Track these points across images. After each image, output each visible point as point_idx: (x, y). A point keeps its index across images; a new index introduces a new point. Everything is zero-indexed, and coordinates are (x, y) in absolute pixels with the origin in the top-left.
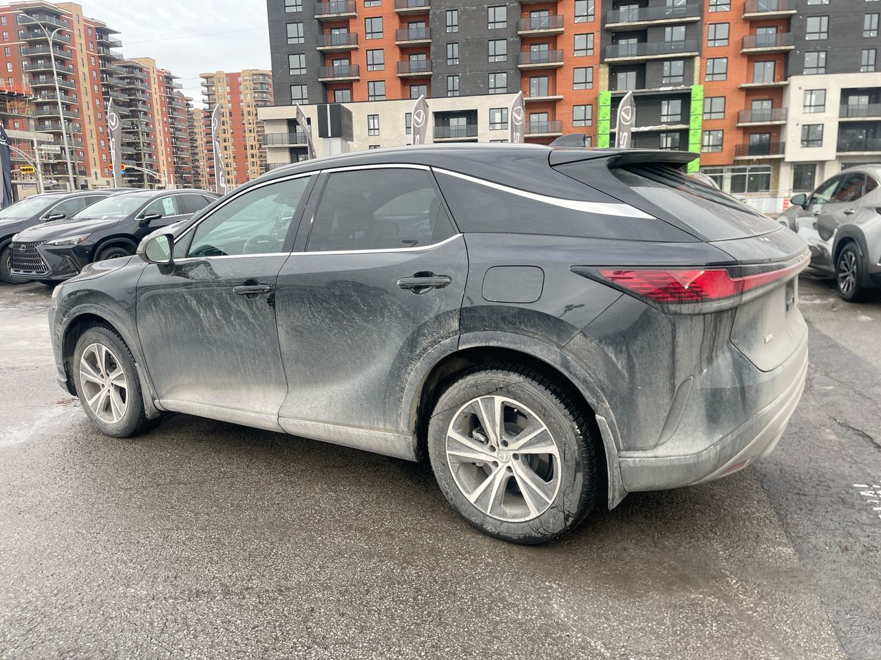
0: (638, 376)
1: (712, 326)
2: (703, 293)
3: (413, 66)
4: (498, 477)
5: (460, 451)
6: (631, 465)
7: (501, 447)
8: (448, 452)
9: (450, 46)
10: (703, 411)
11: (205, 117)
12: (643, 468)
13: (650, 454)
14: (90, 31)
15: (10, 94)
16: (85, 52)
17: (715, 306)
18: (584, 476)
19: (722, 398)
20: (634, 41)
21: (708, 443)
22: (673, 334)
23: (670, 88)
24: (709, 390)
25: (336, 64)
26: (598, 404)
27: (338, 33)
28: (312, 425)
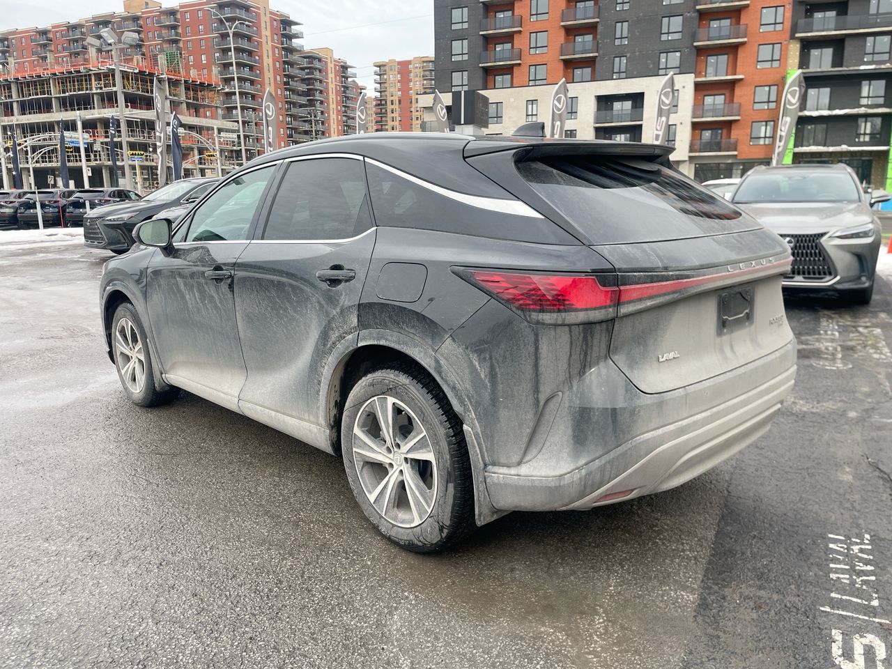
0: (500, 387)
1: (581, 338)
2: (567, 302)
3: (578, 47)
4: (392, 478)
5: (363, 449)
6: (496, 481)
7: (396, 449)
8: (354, 449)
9: (619, 25)
10: (569, 431)
11: (376, 105)
12: (506, 486)
13: (513, 471)
14: (275, 23)
15: (202, 84)
16: (270, 43)
17: (581, 317)
18: (455, 488)
19: (589, 419)
20: (833, 14)
21: (572, 467)
22: (535, 345)
23: (873, 67)
24: (578, 409)
25: (499, 48)
26: (465, 413)
27: (502, 16)
28: (261, 410)
